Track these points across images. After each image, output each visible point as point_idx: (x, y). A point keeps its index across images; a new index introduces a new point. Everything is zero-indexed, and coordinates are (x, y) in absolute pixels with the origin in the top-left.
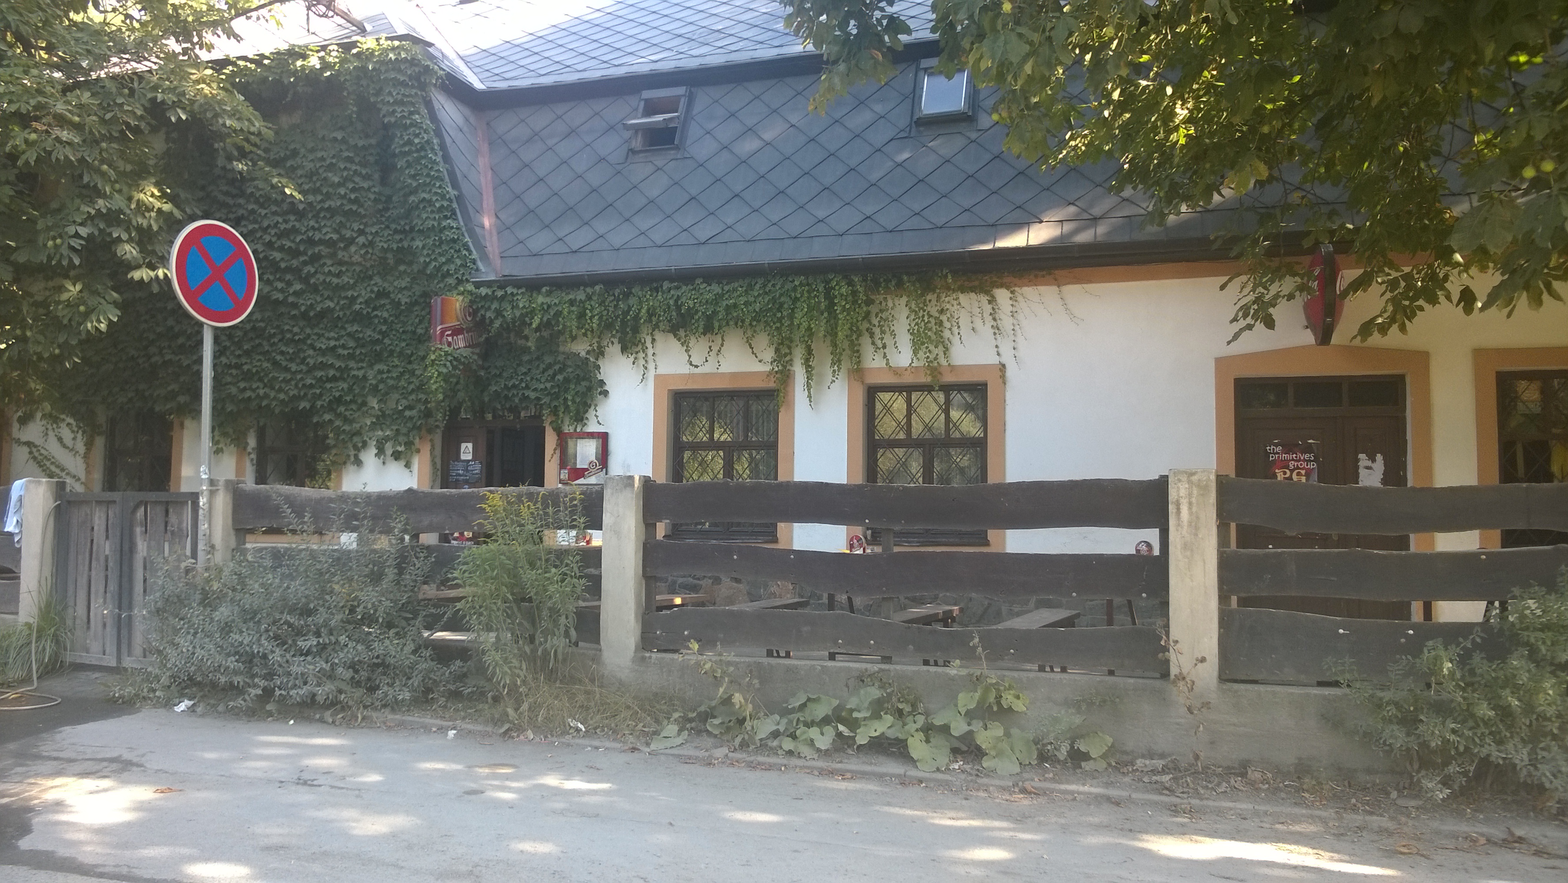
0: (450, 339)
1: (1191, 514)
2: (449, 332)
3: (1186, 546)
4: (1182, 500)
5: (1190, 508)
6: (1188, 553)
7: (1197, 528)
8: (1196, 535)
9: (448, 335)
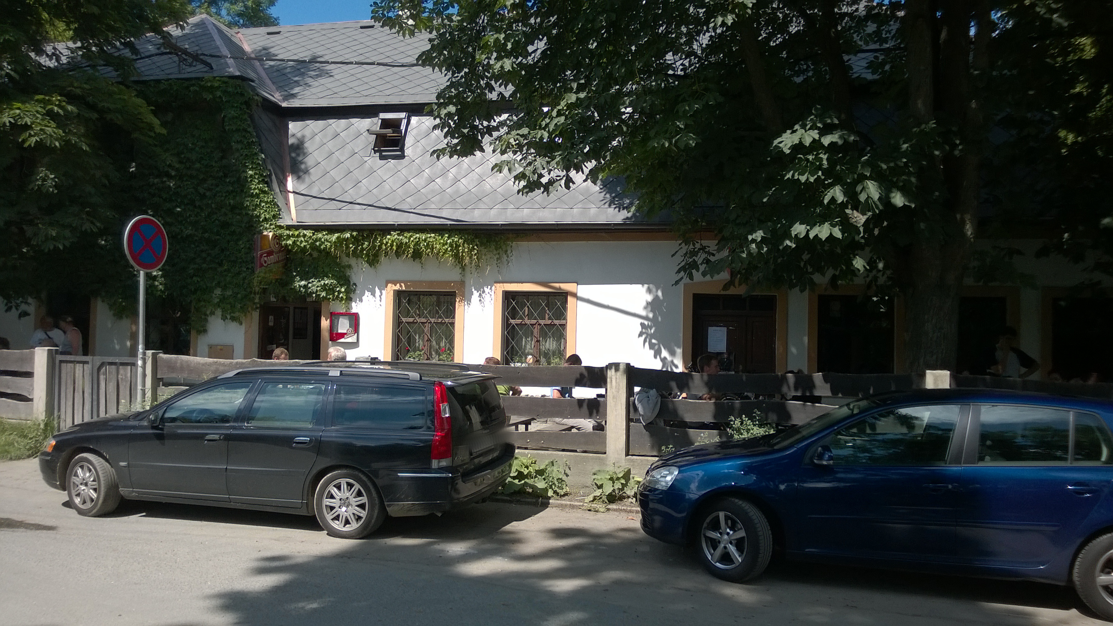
0: (266, 258)
1: (616, 383)
2: (265, 255)
3: (614, 397)
4: (613, 377)
5: (616, 381)
6: (615, 400)
7: (619, 389)
8: (618, 392)
9: (264, 257)
